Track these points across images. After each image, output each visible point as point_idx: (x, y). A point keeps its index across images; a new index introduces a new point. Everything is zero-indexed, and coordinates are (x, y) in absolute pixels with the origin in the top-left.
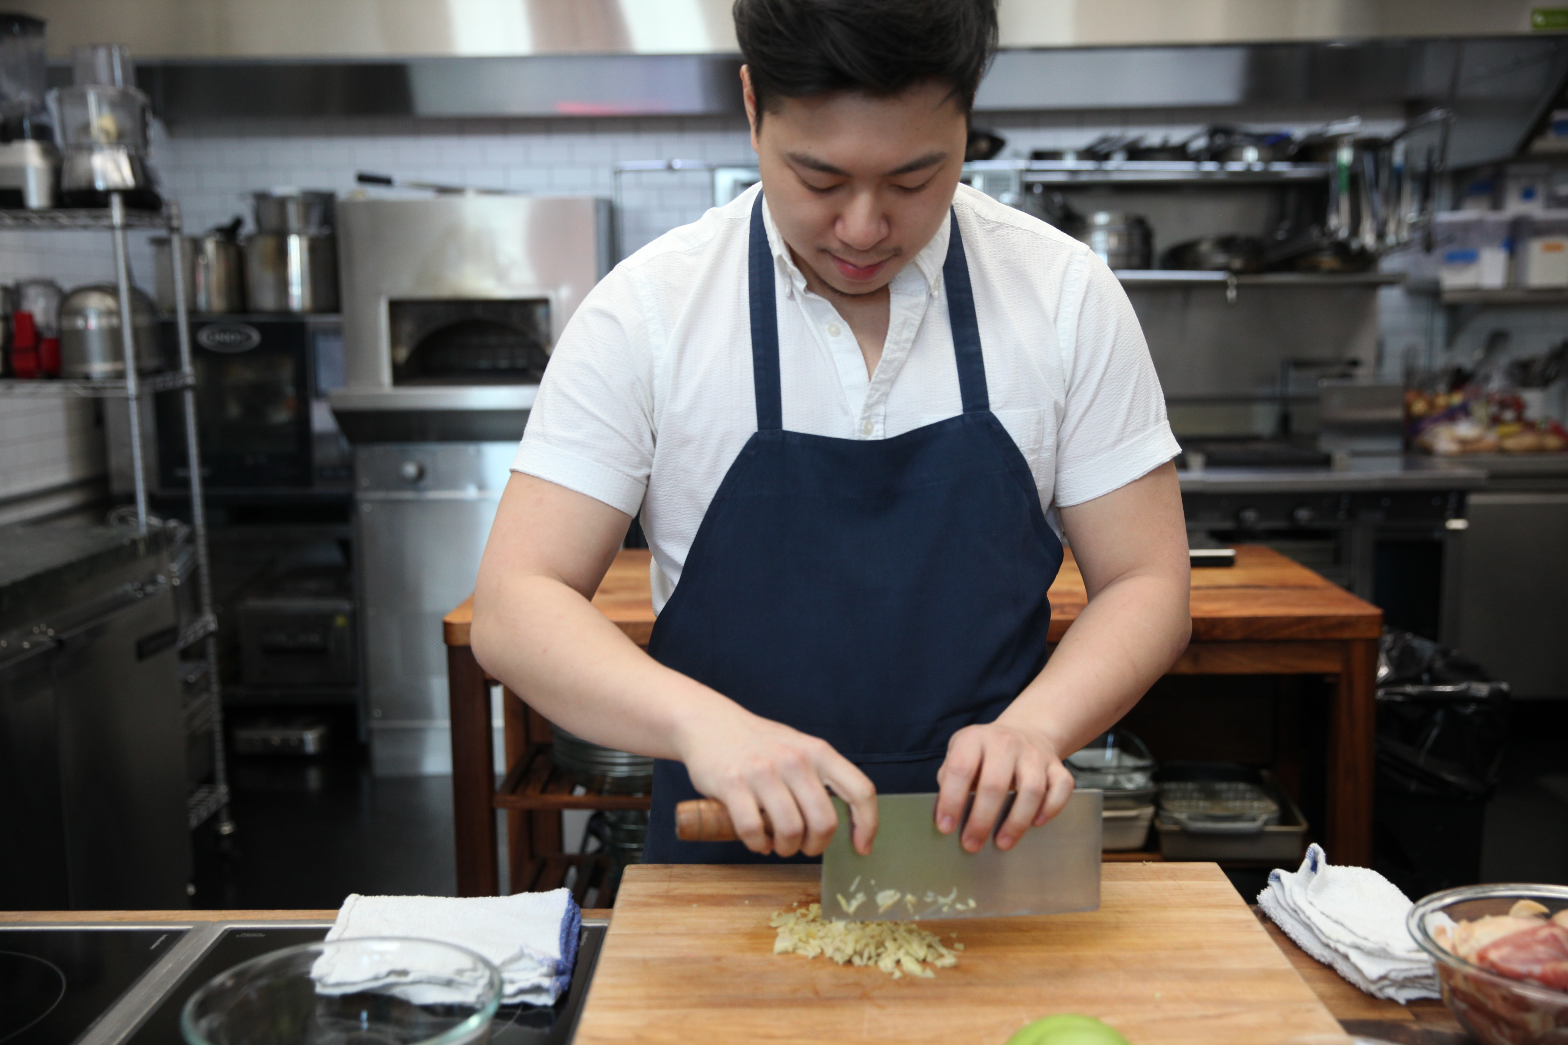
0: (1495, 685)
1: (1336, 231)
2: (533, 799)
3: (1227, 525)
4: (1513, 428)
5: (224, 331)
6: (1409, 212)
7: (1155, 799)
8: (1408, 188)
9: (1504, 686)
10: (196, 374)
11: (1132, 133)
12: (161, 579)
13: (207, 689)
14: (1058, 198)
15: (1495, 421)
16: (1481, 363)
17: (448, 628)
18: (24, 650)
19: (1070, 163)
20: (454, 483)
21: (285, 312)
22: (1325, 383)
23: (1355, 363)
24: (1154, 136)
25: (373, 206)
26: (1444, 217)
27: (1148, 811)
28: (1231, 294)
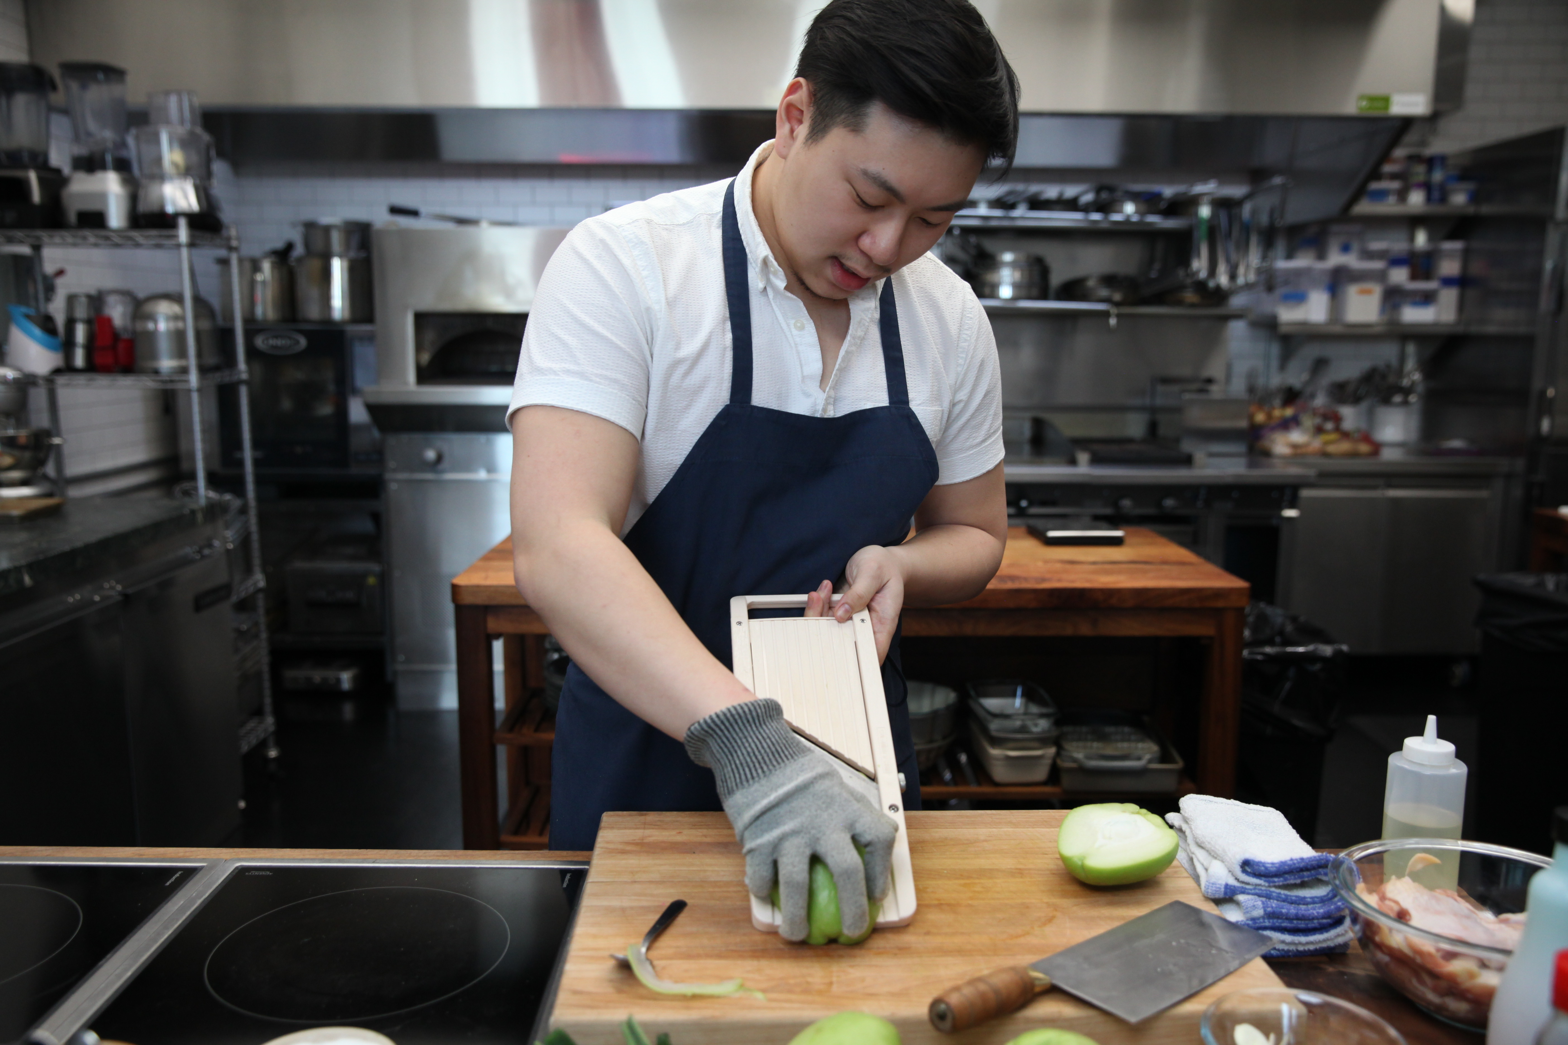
0: (1337, 646)
1: (1198, 272)
2: (528, 736)
3: (1108, 511)
4: (1333, 436)
5: (276, 337)
6: (1254, 258)
7: (1057, 742)
8: (1254, 240)
9: (1345, 648)
10: (250, 371)
11: (1034, 188)
12: (216, 543)
13: (257, 636)
14: (973, 239)
15: (1319, 430)
16: (1307, 383)
17: (455, 588)
18: (96, 603)
19: (983, 210)
20: (468, 466)
21: (328, 321)
22: (1187, 396)
23: (1210, 381)
24: (1051, 192)
25: (404, 234)
26: (1282, 264)
27: (1052, 751)
28: (1113, 321)
